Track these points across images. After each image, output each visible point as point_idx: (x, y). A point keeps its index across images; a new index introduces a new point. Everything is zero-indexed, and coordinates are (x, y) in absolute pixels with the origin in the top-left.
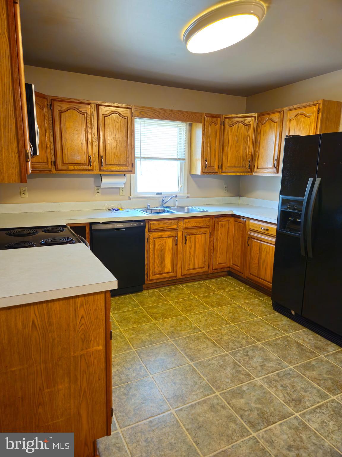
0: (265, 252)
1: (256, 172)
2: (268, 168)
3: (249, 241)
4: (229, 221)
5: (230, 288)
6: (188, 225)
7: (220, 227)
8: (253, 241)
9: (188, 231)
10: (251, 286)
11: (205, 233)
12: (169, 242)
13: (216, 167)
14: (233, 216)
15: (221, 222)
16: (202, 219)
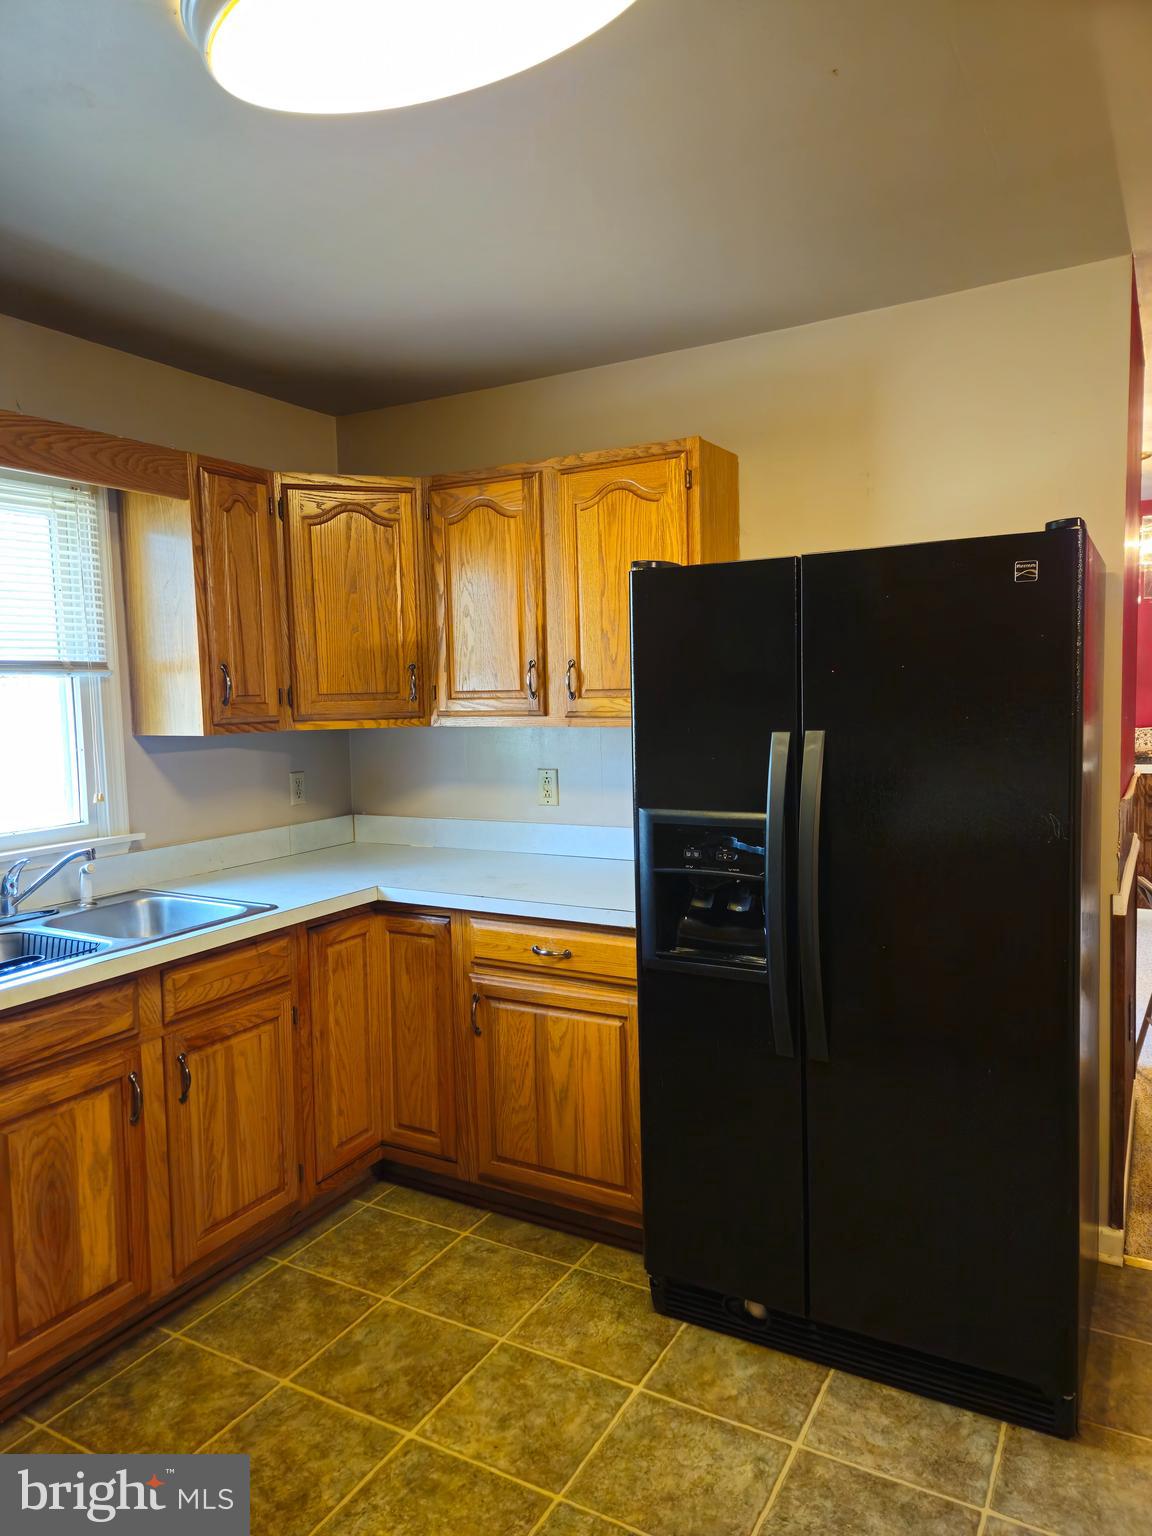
0: (566, 1053)
1: (447, 714)
2: (499, 695)
3: (478, 1014)
4: (365, 934)
5: (422, 1253)
6: (192, 997)
7: (334, 971)
8: (498, 1009)
9: (192, 1029)
10: (500, 1213)
11: (270, 1014)
12: (96, 1120)
13: (272, 700)
14: (381, 908)
15: (337, 947)
16: (252, 953)
